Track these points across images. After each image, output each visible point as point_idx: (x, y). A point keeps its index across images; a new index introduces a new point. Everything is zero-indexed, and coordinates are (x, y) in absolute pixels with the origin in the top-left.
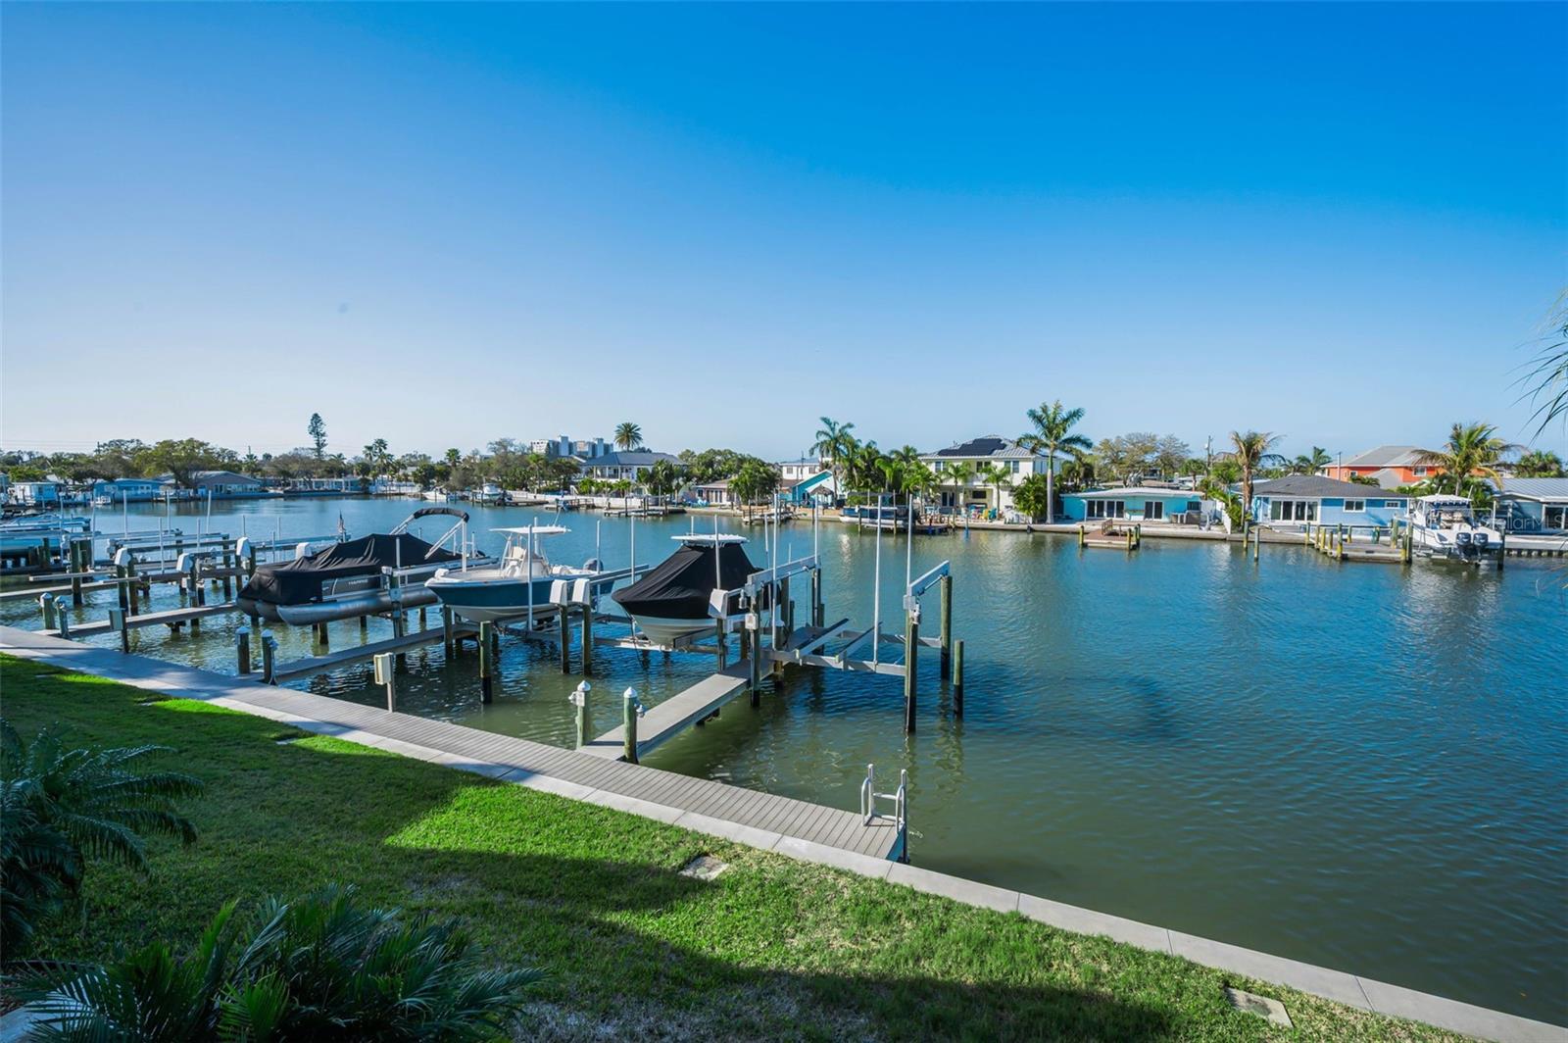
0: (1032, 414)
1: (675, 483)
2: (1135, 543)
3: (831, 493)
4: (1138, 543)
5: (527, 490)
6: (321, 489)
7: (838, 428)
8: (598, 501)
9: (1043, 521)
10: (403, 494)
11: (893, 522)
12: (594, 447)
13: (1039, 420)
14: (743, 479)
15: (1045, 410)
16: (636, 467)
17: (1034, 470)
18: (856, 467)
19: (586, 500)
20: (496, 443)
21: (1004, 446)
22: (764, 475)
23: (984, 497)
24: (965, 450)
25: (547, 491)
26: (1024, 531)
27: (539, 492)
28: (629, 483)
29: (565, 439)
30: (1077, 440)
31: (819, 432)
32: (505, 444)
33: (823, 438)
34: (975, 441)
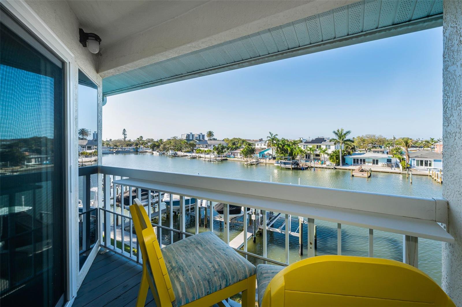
0: (334, 132)
1: (224, 150)
2: (370, 175)
3: (271, 155)
4: (371, 175)
5: (181, 151)
6: (125, 150)
7: (273, 136)
8: (202, 155)
9: (339, 165)
10: (147, 152)
11: (291, 166)
12: (199, 136)
13: (336, 134)
14: (245, 150)
15: (338, 131)
16: (212, 145)
17: (335, 149)
18: (279, 147)
19: (198, 155)
20: (173, 137)
21: (325, 141)
22: (251, 149)
23: (319, 156)
24: (313, 142)
25: (187, 152)
26: (333, 169)
27: (185, 152)
28: (211, 150)
29: (191, 133)
30: (349, 140)
31: (268, 137)
32: (175, 137)
33: (269, 138)
34: (316, 139)
